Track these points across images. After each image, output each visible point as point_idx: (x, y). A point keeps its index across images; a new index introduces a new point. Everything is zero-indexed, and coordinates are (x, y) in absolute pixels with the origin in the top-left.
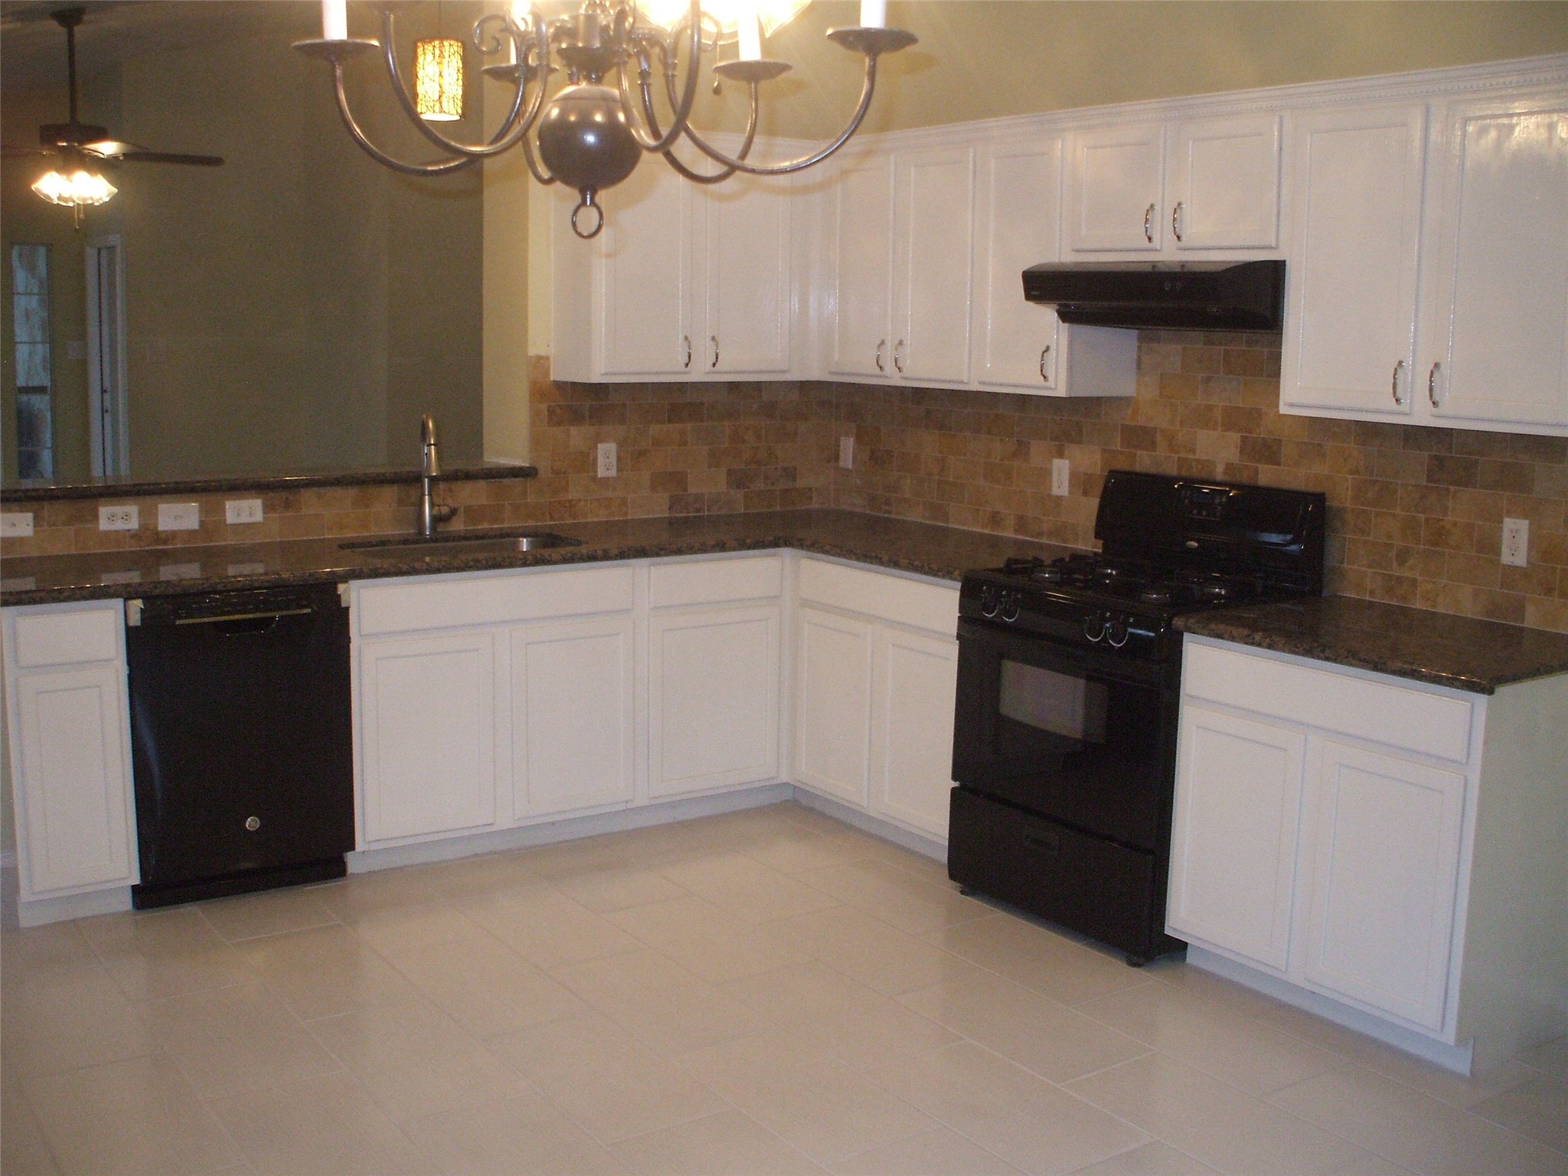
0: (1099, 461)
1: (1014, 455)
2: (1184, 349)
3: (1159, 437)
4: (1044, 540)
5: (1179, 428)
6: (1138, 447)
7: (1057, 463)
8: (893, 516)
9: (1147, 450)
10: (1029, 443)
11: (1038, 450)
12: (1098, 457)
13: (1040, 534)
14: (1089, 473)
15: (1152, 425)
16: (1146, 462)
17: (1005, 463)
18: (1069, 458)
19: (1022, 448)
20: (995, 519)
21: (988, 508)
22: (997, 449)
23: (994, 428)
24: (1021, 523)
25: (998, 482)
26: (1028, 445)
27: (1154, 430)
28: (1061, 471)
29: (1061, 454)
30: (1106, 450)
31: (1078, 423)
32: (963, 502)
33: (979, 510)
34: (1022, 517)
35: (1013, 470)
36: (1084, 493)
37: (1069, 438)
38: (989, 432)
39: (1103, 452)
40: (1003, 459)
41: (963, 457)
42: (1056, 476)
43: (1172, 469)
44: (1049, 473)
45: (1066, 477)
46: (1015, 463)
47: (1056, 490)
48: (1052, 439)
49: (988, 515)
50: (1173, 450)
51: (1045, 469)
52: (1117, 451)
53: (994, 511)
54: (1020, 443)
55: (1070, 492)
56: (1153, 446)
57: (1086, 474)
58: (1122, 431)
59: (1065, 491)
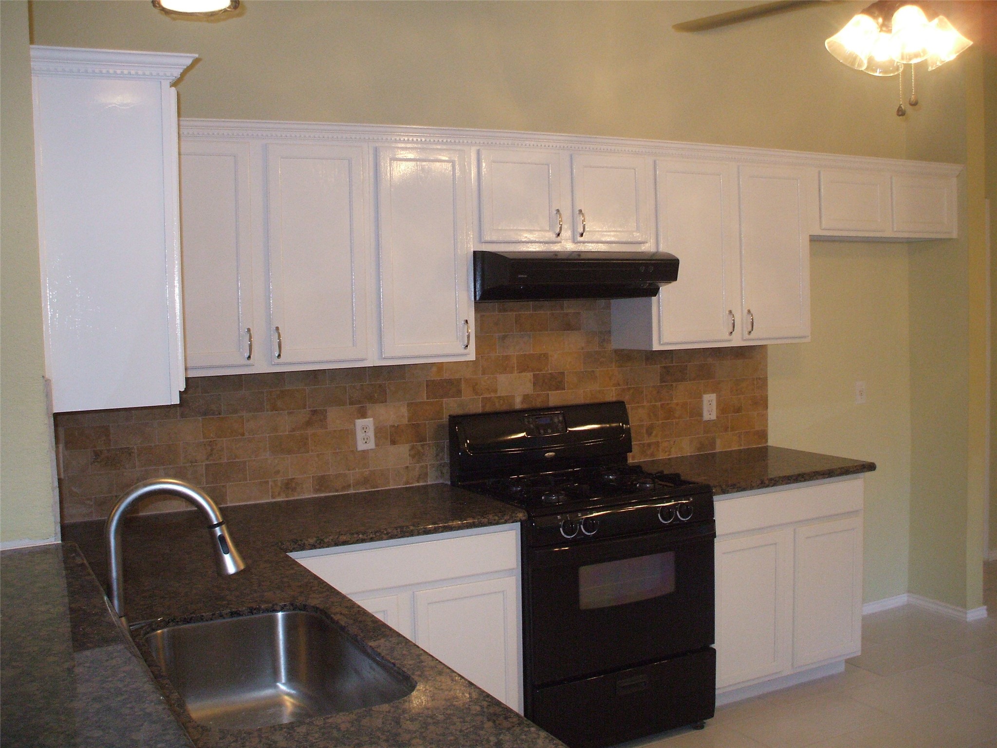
0: (406, 414)
1: (309, 423)
3: (463, 386)
4: (352, 491)
5: (481, 376)
6: (446, 395)
7: (360, 423)
9: (453, 397)
10: (326, 411)
11: (335, 417)
12: (404, 410)
14: (396, 425)
15: (457, 376)
16: (452, 406)
17: (297, 433)
18: (373, 416)
19: (317, 416)
20: (289, 486)
21: (279, 479)
22: (285, 423)
23: (279, 403)
24: (322, 482)
25: (290, 452)
26: (324, 413)
27: (459, 381)
28: (365, 429)
29: (363, 415)
30: (412, 403)
31: (380, 386)
32: (245, 479)
33: (267, 482)
34: (323, 477)
35: (307, 439)
36: (393, 442)
37: (371, 399)
38: (274, 408)
39: (409, 405)
40: (293, 430)
41: (240, 437)
42: (360, 435)
43: (476, 407)
44: (353, 433)
45: (371, 434)
46: (310, 431)
47: (361, 446)
48: (351, 403)
49: (279, 484)
50: (477, 394)
51: (347, 430)
52: (424, 403)
53: (288, 480)
54: (314, 412)
55: (377, 445)
56: (459, 393)
57: (394, 426)
58: (427, 386)
59: (371, 445)
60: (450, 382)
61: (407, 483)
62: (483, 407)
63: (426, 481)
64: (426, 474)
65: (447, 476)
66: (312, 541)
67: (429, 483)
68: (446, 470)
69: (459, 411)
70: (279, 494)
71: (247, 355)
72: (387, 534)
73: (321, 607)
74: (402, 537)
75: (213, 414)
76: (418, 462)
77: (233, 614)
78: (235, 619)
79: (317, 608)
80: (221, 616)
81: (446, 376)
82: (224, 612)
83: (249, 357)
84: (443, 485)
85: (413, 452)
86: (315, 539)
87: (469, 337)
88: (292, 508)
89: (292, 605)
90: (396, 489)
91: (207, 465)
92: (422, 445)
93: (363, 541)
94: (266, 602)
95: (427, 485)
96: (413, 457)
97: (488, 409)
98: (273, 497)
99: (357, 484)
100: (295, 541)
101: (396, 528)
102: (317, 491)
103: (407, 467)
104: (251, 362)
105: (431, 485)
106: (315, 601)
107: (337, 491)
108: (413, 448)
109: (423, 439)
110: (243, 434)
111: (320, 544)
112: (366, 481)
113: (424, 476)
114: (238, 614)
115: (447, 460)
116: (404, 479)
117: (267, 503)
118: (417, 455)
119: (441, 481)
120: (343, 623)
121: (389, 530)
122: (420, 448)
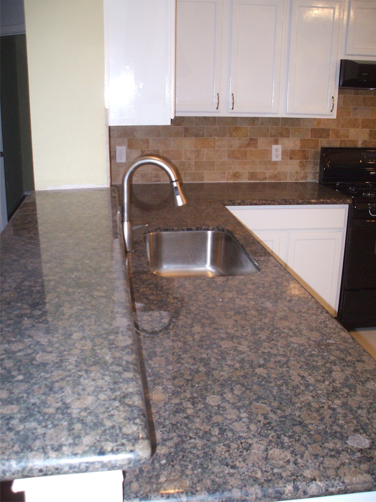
0: (299, 145)
1: (248, 145)
2: (345, 96)
3: (331, 133)
4: (267, 181)
5: (341, 128)
6: (321, 137)
7: (274, 147)
8: (162, 183)
9: (325, 138)
10: (257, 139)
11: (262, 142)
12: (298, 143)
13: (266, 179)
14: (293, 150)
15: (328, 127)
16: (324, 143)
17: (242, 149)
18: (281, 144)
19: (252, 142)
20: (236, 175)
21: (231, 171)
22: (236, 143)
23: (234, 134)
24: (252, 175)
25: (238, 158)
26: (256, 140)
27: (328, 130)
28: (277, 150)
29: (276, 143)
30: (303, 139)
31: (287, 129)
32: (214, 170)
33: (225, 173)
34: (253, 173)
35: (247, 152)
36: (291, 158)
37: (281, 135)
38: (231, 135)
39: (301, 140)
40: (240, 147)
41: (212, 149)
42: (274, 153)
43: (337, 144)
44: (270, 152)
45: (280, 153)
46: (248, 149)
47: (274, 159)
48: (271, 137)
49: (231, 174)
50: (338, 137)
51: (268, 150)
52: (308, 139)
53: (235, 172)
54: (251, 139)
55: (282, 159)
56: (328, 135)
57: (292, 150)
58: (311, 131)
59: (279, 159)
60: (324, 130)
61: (296, 180)
62: (340, 145)
63: (306, 180)
64: (307, 177)
65: (318, 179)
66: (239, 201)
67: (308, 181)
68: (317, 175)
69: (327, 146)
70: (230, 179)
71: (216, 107)
72: (278, 202)
73: (230, 230)
74: (285, 205)
75: (200, 136)
76: (303, 170)
77: (188, 229)
78: (190, 232)
79: (229, 231)
80: (183, 230)
81: (322, 127)
82: (184, 228)
83: (217, 108)
84: (315, 183)
85: (301, 164)
86: (240, 201)
87: (333, 106)
88: (236, 187)
89: (217, 228)
90: (291, 182)
91: (195, 161)
92: (306, 161)
93: (265, 204)
94: (205, 226)
95: (307, 182)
96: (300, 167)
97: (343, 146)
98: (227, 180)
99: (270, 178)
100: (230, 201)
101: (283, 200)
102: (249, 179)
103: (297, 172)
104: (218, 110)
105: (309, 183)
106: (229, 228)
107: (260, 180)
108: (301, 162)
109: (306, 158)
110: (214, 148)
111: (243, 203)
112: (275, 177)
113: (305, 177)
114: (191, 230)
115: (318, 170)
116: (295, 178)
117: (224, 183)
118: (302, 166)
119: (314, 181)
120: (238, 239)
121: (279, 200)
122: (305, 163)
